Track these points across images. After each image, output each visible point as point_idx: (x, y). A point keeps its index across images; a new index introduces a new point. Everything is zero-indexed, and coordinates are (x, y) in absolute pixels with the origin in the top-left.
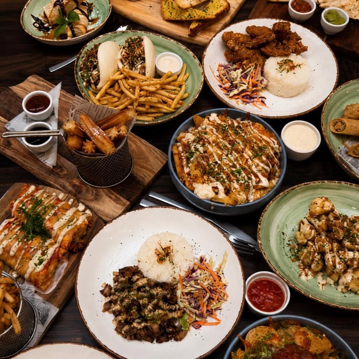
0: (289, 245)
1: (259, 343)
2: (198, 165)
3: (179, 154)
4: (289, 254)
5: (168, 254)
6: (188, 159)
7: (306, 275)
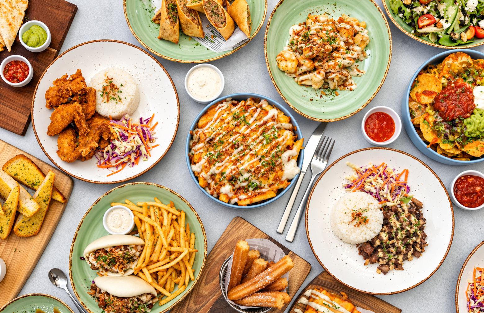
0: (321, 96)
1: (433, 131)
2: (265, 176)
3: (249, 198)
4: (331, 97)
5: (359, 215)
6: (257, 188)
7: (351, 84)
